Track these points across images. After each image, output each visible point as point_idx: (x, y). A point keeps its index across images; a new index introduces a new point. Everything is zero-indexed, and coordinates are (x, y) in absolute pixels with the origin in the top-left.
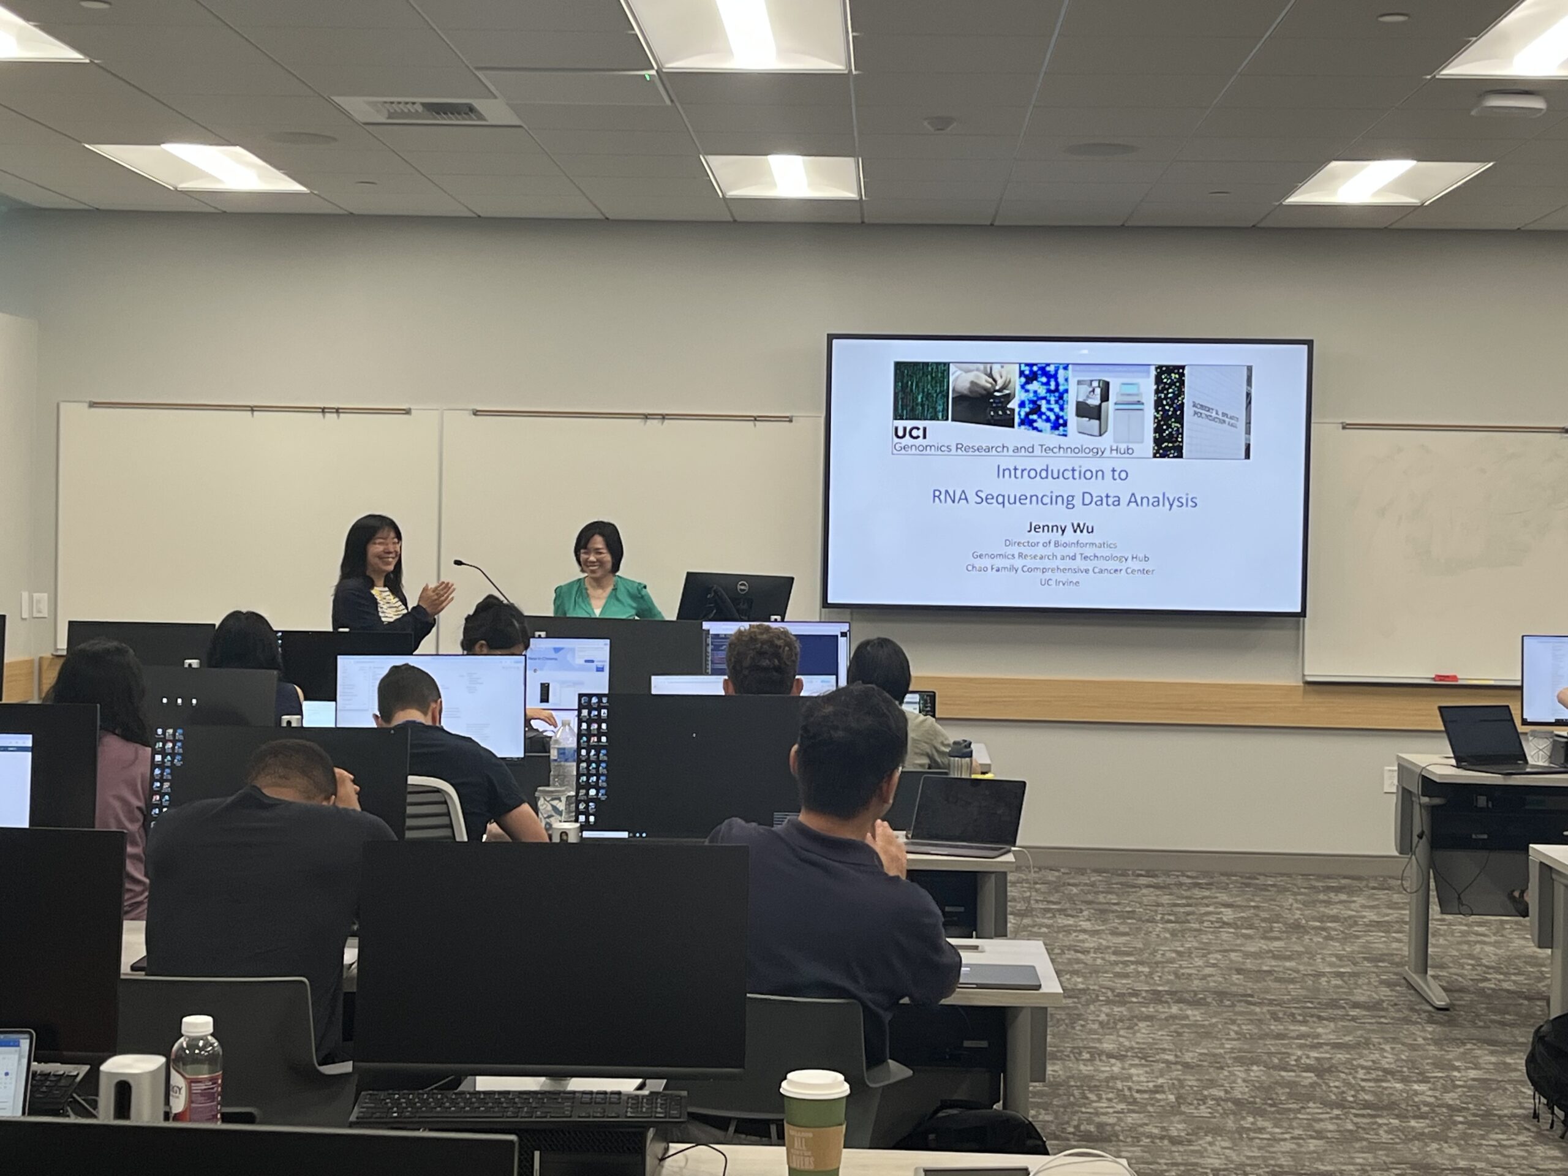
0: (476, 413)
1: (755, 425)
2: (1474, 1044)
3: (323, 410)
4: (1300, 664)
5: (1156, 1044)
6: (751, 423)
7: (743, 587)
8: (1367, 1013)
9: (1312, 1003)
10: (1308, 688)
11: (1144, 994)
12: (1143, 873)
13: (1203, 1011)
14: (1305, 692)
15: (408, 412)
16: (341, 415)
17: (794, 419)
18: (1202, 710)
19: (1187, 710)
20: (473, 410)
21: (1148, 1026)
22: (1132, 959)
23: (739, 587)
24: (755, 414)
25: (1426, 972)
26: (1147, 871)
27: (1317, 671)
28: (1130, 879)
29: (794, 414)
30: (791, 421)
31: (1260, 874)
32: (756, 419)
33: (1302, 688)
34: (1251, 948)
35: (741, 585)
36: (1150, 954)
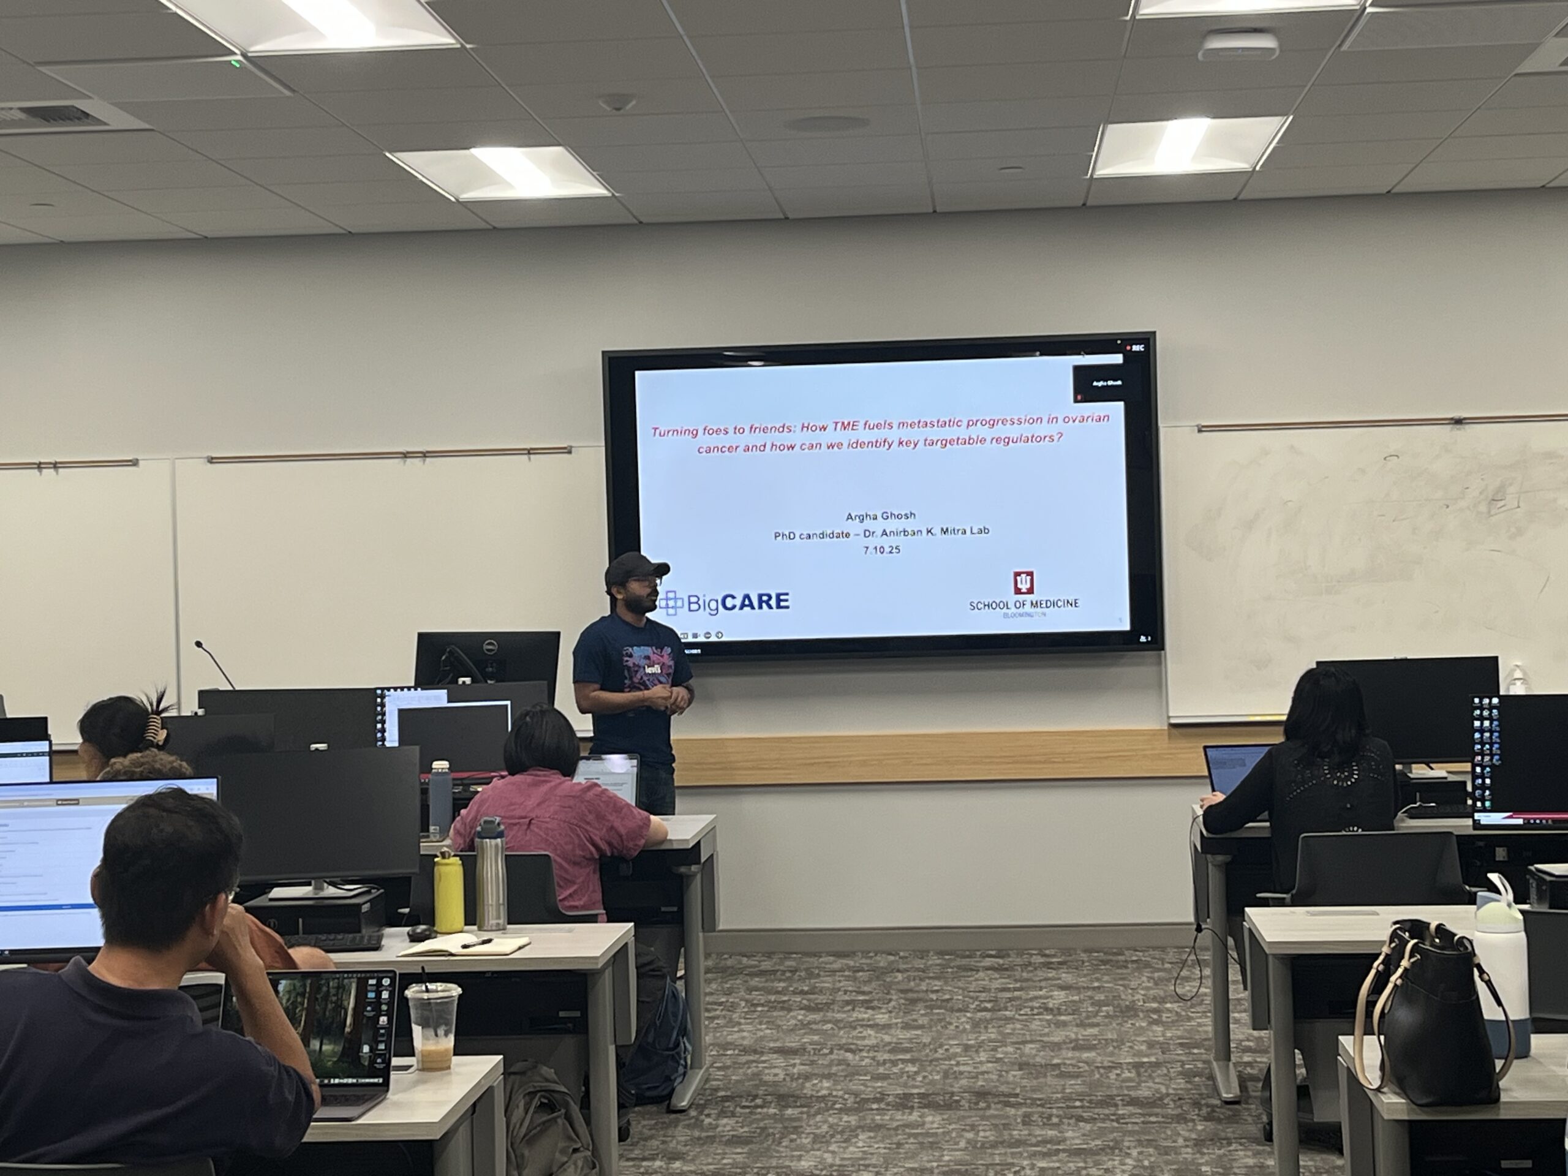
0: (211, 460)
1: (530, 459)
2: (1241, 1144)
3: (39, 466)
4: (1164, 703)
5: (865, 1159)
6: (526, 457)
7: (490, 647)
8: (1140, 1111)
9: (1081, 1101)
10: (1175, 731)
11: (890, 1099)
12: (993, 953)
13: (945, 1117)
14: (1170, 736)
15: (135, 463)
16: (60, 470)
17: (573, 449)
18: (1054, 762)
19: (1036, 762)
20: (208, 457)
21: (870, 1138)
22: (908, 1056)
23: (486, 647)
24: (528, 446)
25: (1229, 1060)
26: (999, 950)
27: (1184, 710)
28: (972, 962)
29: (573, 444)
30: (570, 452)
31: (1128, 949)
32: (530, 452)
33: (1166, 732)
34: (1058, 1036)
35: (489, 644)
36: (931, 1051)
